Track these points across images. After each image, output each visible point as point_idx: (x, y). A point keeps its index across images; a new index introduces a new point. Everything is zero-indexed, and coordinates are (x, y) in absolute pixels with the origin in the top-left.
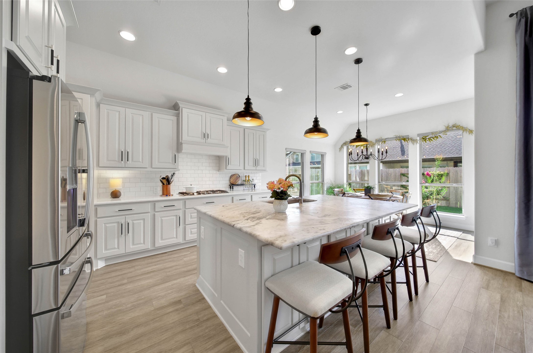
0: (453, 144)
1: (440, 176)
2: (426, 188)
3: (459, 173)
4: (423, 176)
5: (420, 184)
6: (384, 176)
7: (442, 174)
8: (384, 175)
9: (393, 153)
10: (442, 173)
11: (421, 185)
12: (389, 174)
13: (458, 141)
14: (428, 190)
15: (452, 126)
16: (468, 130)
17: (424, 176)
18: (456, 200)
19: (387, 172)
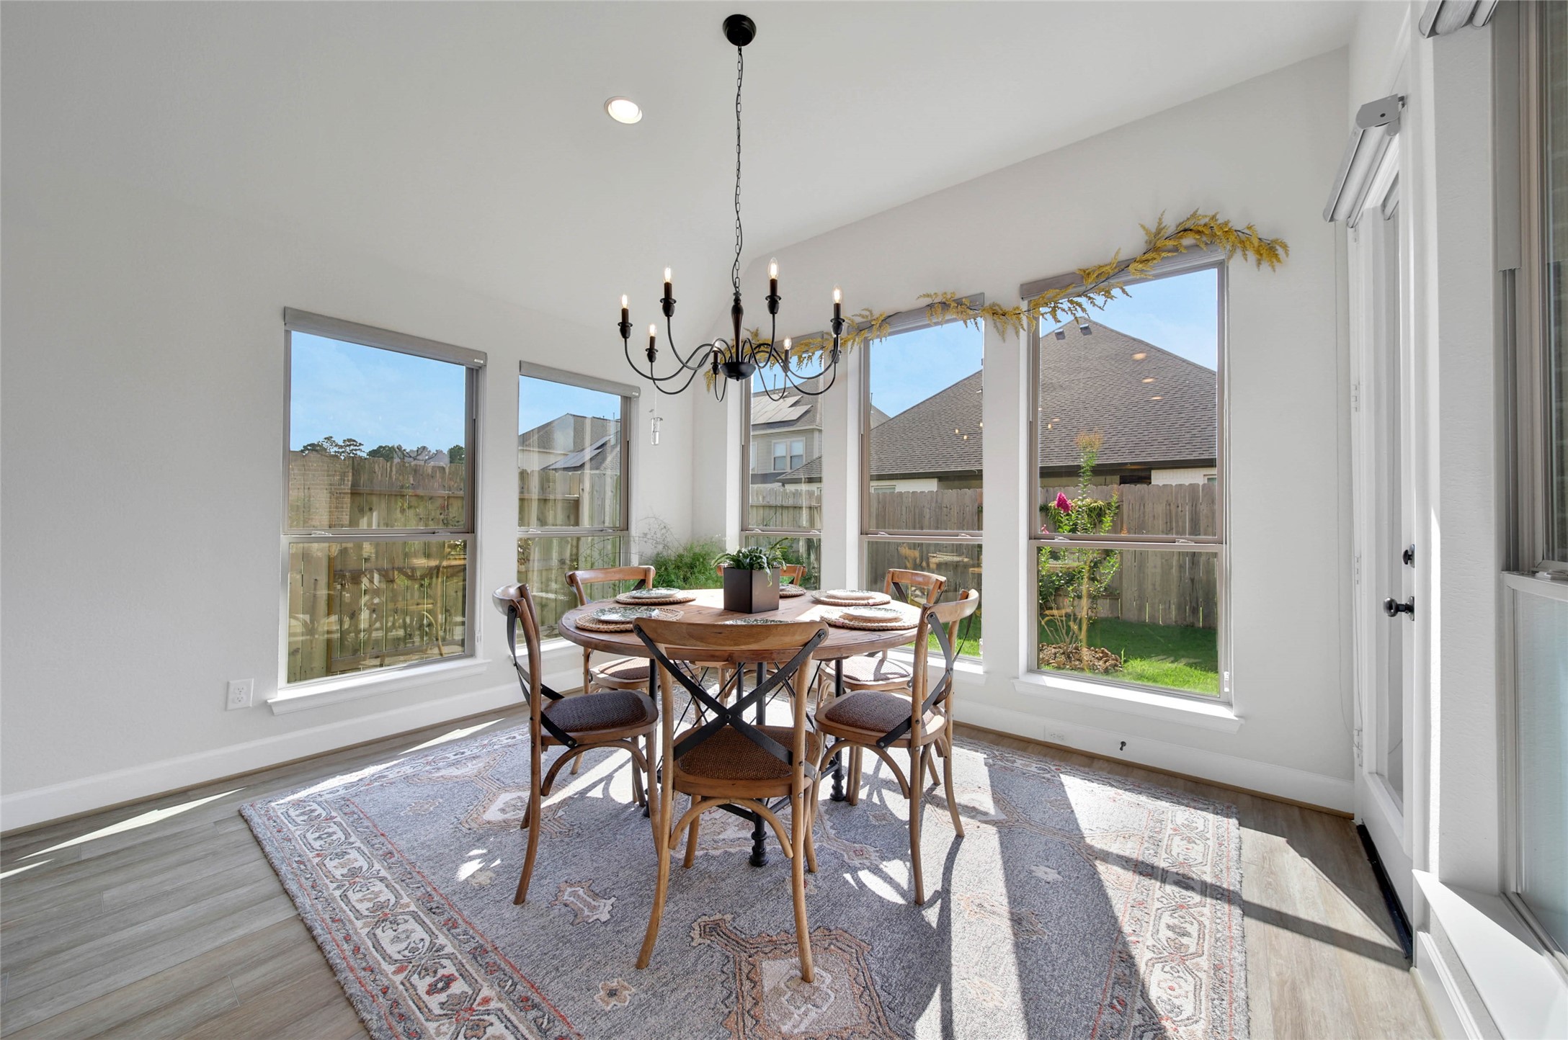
0: (1120, 428)
1: (1097, 515)
2: (1054, 555)
3: (1150, 504)
4: (1044, 514)
5: (1030, 538)
6: (927, 517)
7: (1101, 509)
8: (928, 510)
9: (967, 449)
10: (1100, 503)
11: (1036, 543)
12: (945, 509)
13: (1131, 420)
14: (1059, 564)
15: (1177, 227)
16: (1256, 243)
17: (1047, 515)
18: (1139, 597)
19: (939, 501)
